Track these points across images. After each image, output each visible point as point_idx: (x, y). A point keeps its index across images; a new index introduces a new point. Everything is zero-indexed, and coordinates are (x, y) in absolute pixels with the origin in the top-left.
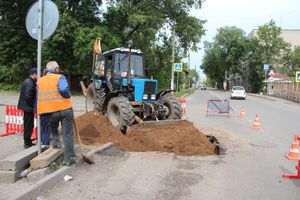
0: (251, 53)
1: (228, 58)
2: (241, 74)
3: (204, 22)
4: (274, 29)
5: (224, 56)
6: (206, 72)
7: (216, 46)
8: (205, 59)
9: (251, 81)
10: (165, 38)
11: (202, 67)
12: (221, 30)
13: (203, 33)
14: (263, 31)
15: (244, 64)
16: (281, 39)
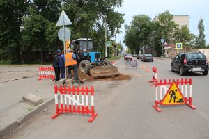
0: (155, 31)
1: (141, 35)
2: (149, 45)
3: (123, 15)
4: (169, 15)
5: (138, 34)
6: (127, 45)
7: (132, 28)
8: (126, 36)
9: (156, 49)
10: (99, 25)
11: (124, 42)
12: (135, 18)
13: (123, 22)
14: (162, 17)
15: (151, 38)
16: (173, 22)
